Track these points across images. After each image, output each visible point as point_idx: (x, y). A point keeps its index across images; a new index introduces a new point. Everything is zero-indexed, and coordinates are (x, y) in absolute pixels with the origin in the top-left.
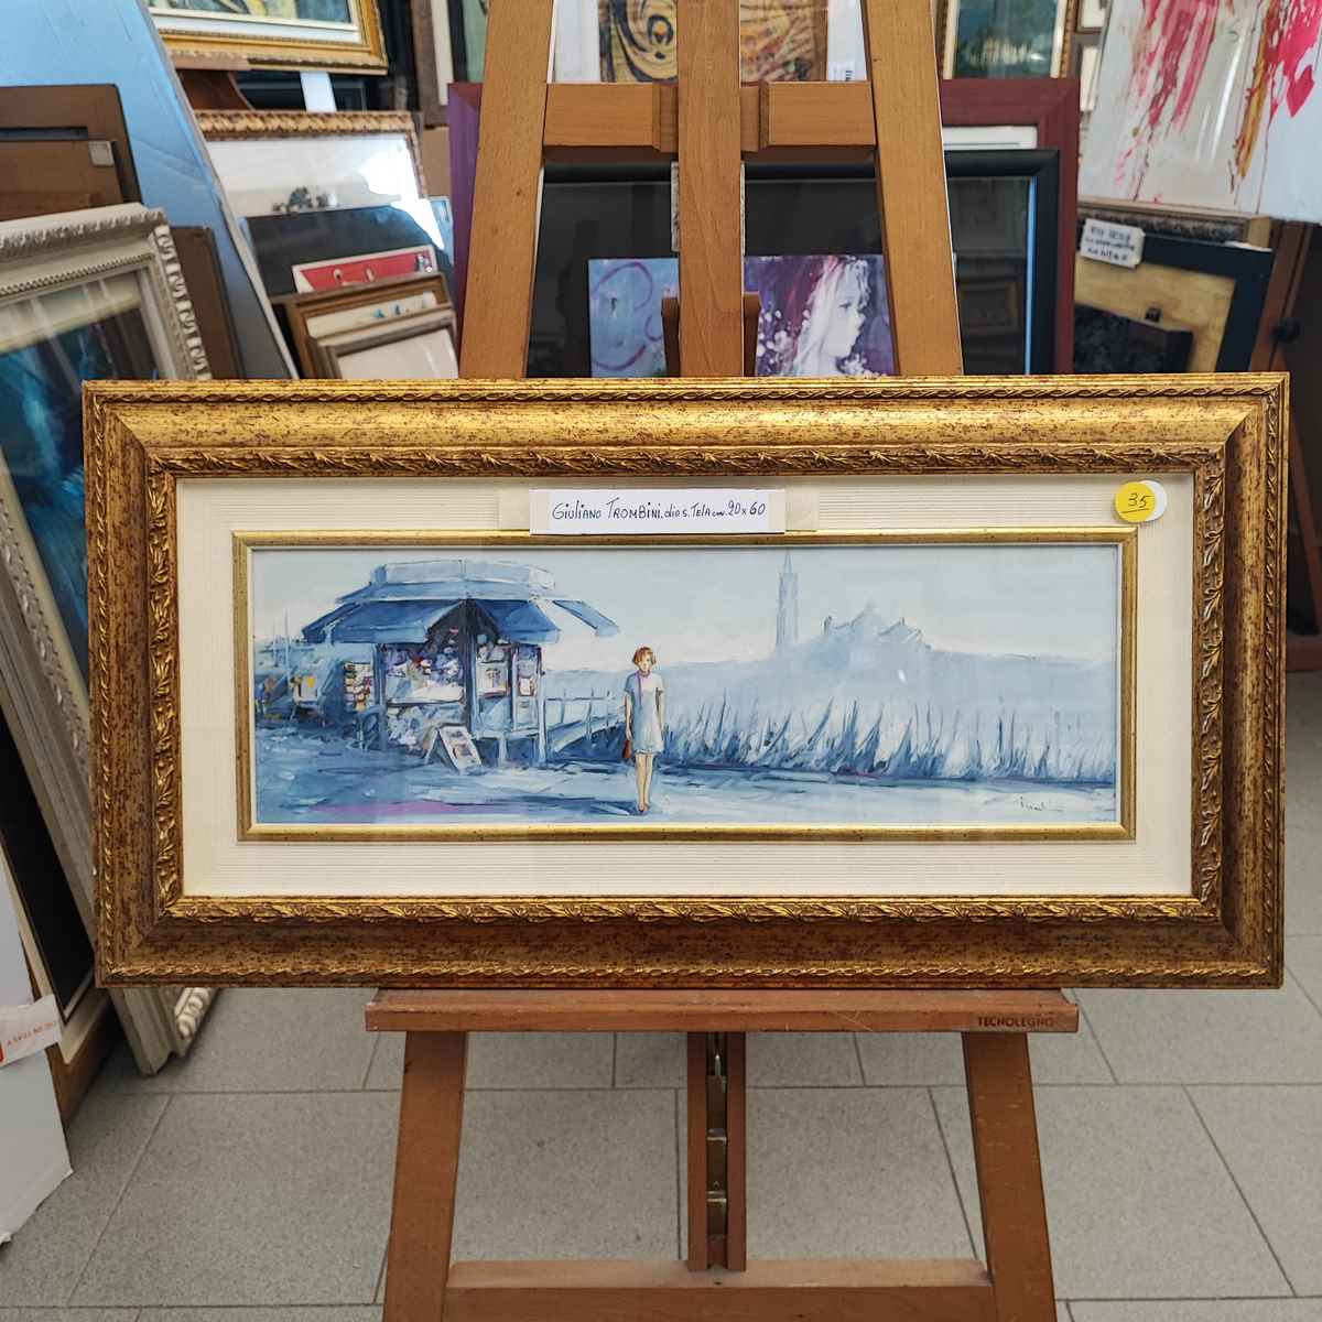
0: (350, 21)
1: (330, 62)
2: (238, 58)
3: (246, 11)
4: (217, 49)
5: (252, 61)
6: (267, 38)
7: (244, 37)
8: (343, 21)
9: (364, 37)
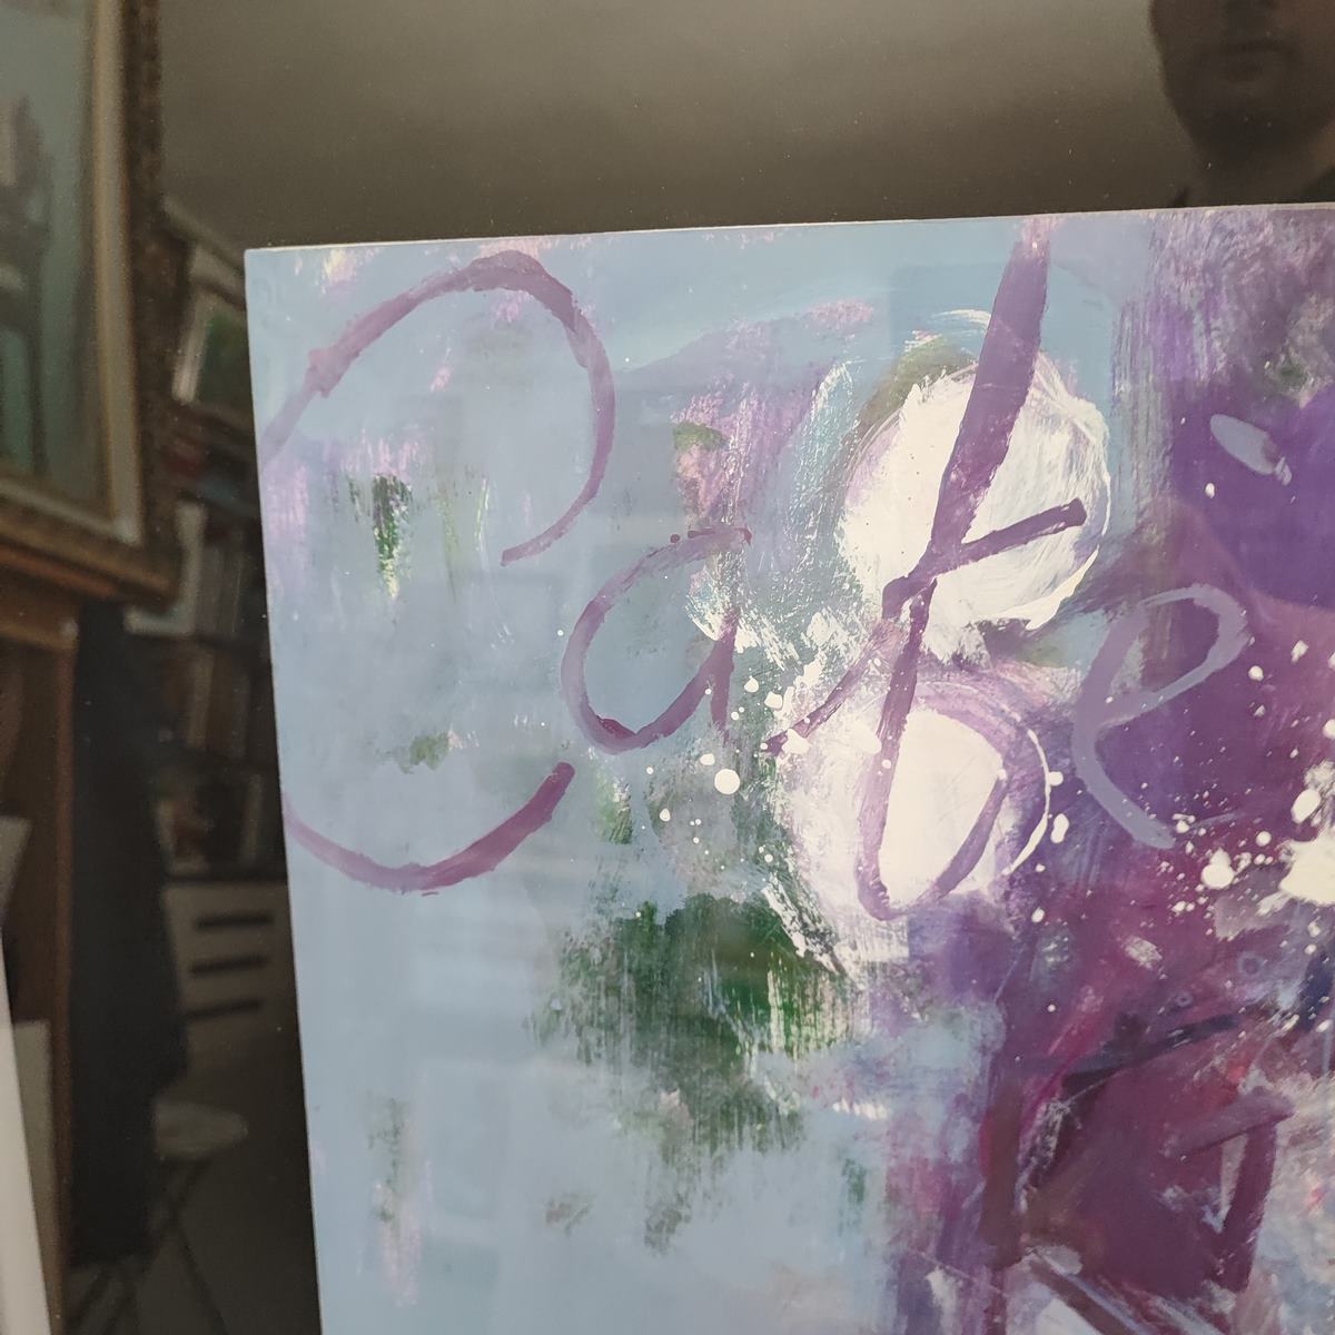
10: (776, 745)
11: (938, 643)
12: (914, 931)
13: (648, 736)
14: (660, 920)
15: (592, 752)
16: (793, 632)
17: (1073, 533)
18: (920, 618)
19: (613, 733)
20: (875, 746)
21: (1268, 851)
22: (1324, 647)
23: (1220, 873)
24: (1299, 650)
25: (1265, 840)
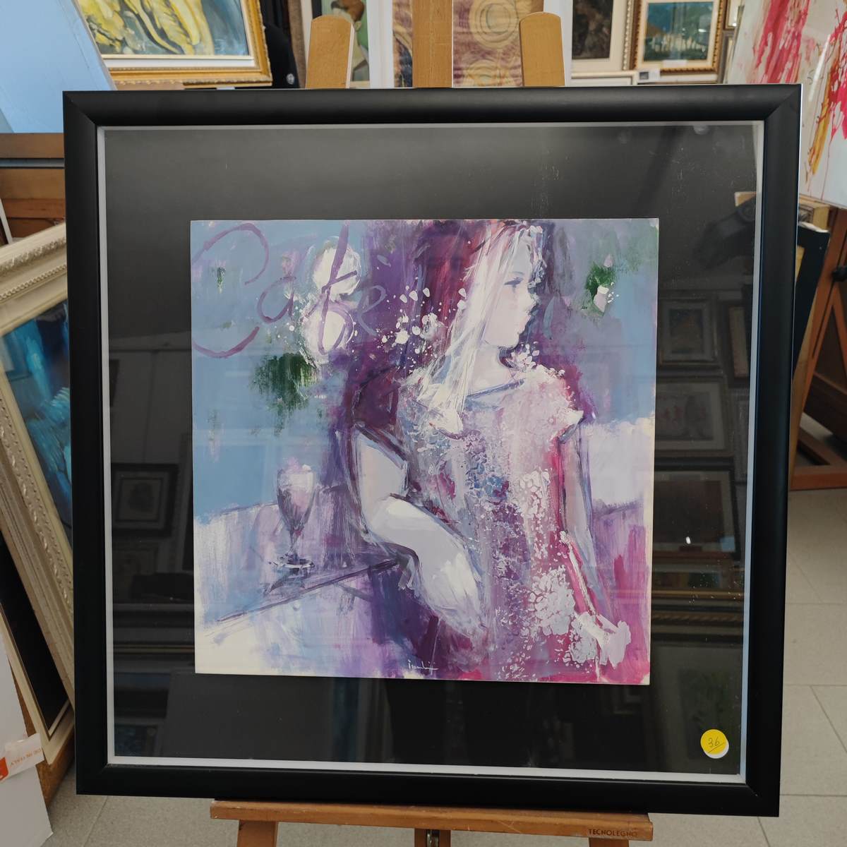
0: (248, 53)
1: (235, 81)
2: (176, 83)
3: (182, 52)
4: (164, 78)
5: (185, 84)
6: (195, 69)
7: (181, 69)
8: (244, 54)
9: (257, 63)
10: (302, 320)
11: (332, 298)
12: (330, 357)
13: (275, 320)
14: (278, 359)
15: (263, 324)
16: (305, 297)
17: (355, 276)
18: (329, 293)
19: (268, 319)
20: (321, 319)
21: (393, 334)
22: (398, 296)
23: (384, 340)
24: (395, 296)
25: (392, 332)
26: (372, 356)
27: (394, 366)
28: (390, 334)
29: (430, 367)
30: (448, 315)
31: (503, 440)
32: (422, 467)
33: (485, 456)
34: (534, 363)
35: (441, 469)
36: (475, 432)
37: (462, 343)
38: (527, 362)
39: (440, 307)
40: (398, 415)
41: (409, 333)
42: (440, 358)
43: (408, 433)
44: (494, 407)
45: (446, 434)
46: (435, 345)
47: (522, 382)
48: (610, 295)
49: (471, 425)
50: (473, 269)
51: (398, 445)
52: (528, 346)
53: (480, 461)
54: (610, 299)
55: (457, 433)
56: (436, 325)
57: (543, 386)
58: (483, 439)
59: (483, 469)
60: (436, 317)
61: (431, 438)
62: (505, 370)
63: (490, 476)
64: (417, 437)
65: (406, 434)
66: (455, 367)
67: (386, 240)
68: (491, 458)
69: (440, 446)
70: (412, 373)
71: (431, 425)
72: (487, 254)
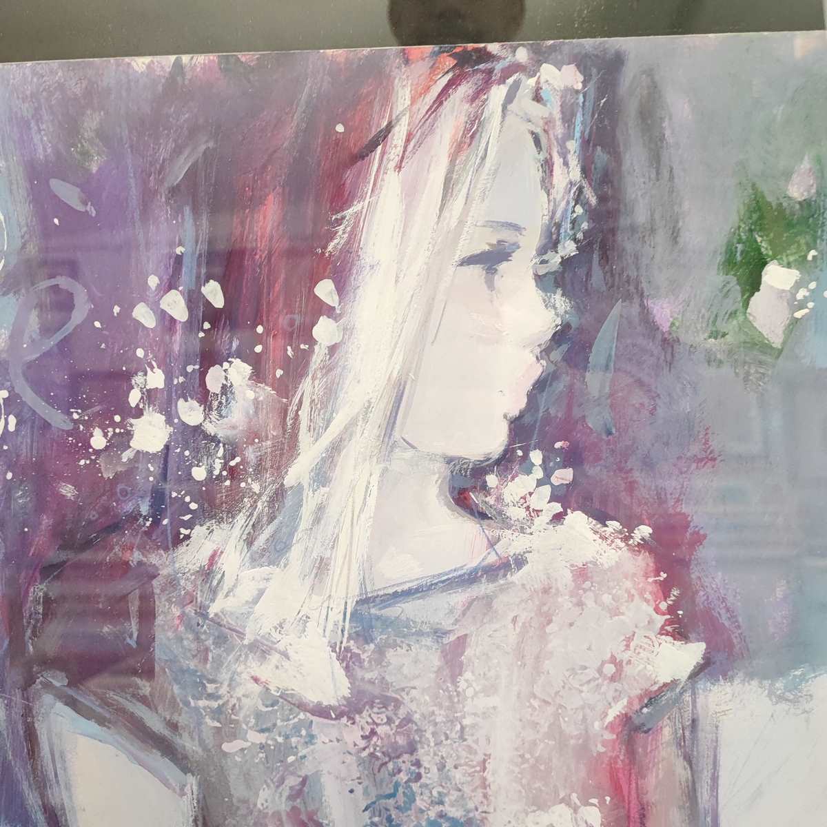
21: (121, 425)
22: (128, 308)
23: (98, 441)
24: (117, 309)
25: (117, 418)
26: (68, 491)
27: (134, 517)
28: (114, 425)
29: (241, 519)
30: (286, 363)
31: (466, 722)
32: (238, 790)
33: (418, 764)
34: (557, 507)
35: (291, 797)
36: (386, 702)
37: (336, 448)
38: (534, 503)
39: (259, 339)
40: (159, 654)
41: (169, 421)
42: (270, 490)
43: (192, 704)
44: (438, 633)
45: (302, 706)
46: (251, 454)
47: (520, 562)
48: (802, 294)
49: (371, 682)
50: (357, 216)
51: (166, 732)
52: (536, 457)
53: (403, 777)
54: (802, 306)
55: (334, 702)
56: (251, 395)
57: (582, 573)
58: (408, 720)
59: (411, 798)
60: (247, 369)
61: (259, 715)
62: (468, 527)
63: (432, 814)
64: (217, 713)
65: (187, 704)
66: (317, 521)
67: (70, 129)
68: (434, 769)
69: (287, 737)
70: (188, 537)
71: (256, 680)
72: (399, 167)
